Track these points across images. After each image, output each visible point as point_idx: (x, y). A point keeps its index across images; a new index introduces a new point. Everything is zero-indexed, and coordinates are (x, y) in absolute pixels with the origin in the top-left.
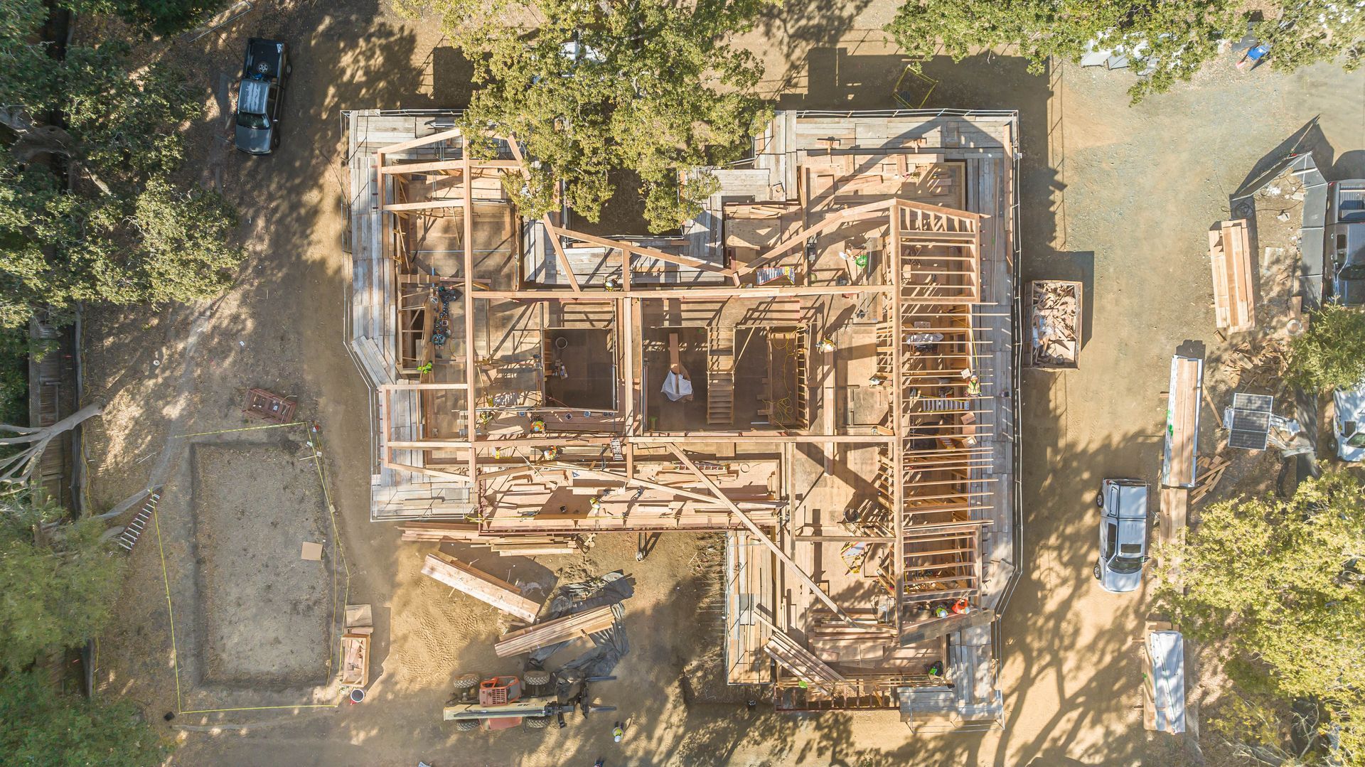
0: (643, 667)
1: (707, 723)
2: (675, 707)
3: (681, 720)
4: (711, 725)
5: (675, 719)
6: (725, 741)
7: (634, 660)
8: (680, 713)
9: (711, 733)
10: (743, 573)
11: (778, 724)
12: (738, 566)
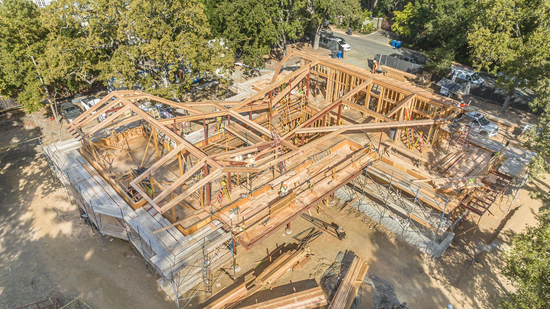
0: (408, 286)
1: (473, 285)
2: (450, 291)
3: (462, 295)
4: (476, 284)
5: (459, 297)
6: (493, 287)
7: (400, 286)
8: (456, 291)
9: (482, 288)
10: (387, 175)
11: (495, 257)
12: (382, 175)
